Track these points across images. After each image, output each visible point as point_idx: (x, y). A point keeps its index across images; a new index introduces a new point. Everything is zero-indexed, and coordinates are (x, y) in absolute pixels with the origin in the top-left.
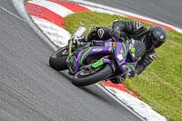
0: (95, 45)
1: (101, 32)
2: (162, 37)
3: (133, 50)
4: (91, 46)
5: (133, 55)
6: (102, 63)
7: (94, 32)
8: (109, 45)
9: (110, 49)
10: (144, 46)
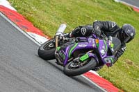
0: (80, 41)
1: (84, 30)
2: (132, 34)
3: (112, 45)
4: (76, 42)
5: (113, 50)
6: (88, 57)
7: (78, 30)
8: (92, 42)
9: (94, 46)
10: (120, 41)
